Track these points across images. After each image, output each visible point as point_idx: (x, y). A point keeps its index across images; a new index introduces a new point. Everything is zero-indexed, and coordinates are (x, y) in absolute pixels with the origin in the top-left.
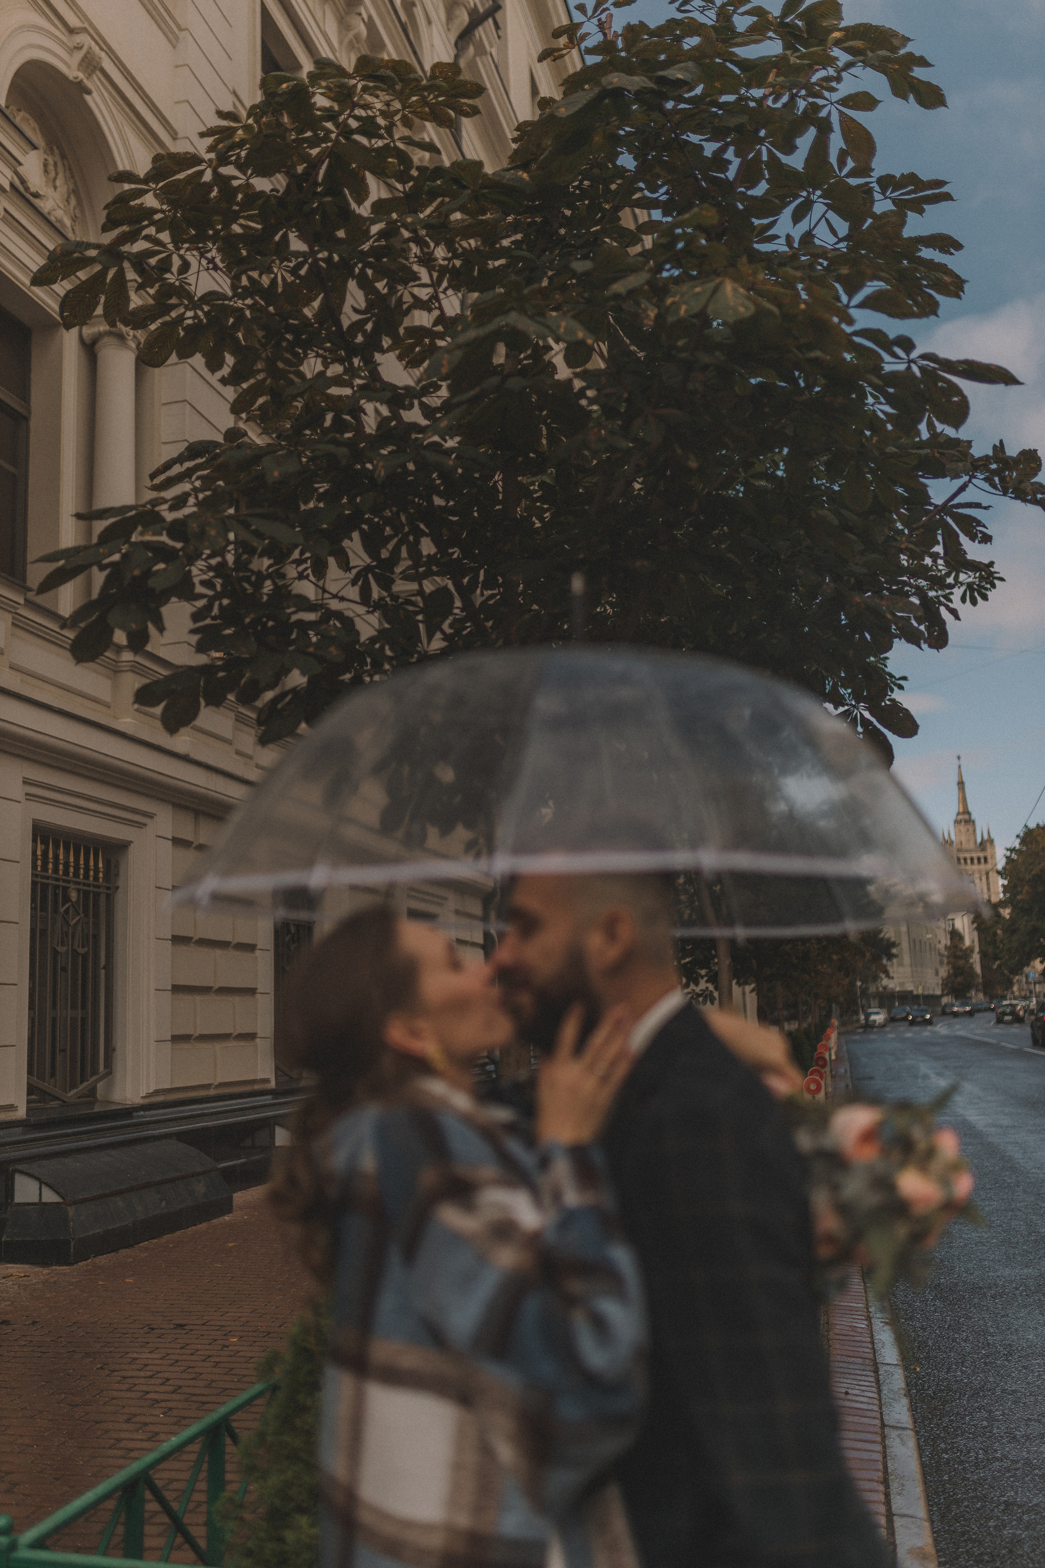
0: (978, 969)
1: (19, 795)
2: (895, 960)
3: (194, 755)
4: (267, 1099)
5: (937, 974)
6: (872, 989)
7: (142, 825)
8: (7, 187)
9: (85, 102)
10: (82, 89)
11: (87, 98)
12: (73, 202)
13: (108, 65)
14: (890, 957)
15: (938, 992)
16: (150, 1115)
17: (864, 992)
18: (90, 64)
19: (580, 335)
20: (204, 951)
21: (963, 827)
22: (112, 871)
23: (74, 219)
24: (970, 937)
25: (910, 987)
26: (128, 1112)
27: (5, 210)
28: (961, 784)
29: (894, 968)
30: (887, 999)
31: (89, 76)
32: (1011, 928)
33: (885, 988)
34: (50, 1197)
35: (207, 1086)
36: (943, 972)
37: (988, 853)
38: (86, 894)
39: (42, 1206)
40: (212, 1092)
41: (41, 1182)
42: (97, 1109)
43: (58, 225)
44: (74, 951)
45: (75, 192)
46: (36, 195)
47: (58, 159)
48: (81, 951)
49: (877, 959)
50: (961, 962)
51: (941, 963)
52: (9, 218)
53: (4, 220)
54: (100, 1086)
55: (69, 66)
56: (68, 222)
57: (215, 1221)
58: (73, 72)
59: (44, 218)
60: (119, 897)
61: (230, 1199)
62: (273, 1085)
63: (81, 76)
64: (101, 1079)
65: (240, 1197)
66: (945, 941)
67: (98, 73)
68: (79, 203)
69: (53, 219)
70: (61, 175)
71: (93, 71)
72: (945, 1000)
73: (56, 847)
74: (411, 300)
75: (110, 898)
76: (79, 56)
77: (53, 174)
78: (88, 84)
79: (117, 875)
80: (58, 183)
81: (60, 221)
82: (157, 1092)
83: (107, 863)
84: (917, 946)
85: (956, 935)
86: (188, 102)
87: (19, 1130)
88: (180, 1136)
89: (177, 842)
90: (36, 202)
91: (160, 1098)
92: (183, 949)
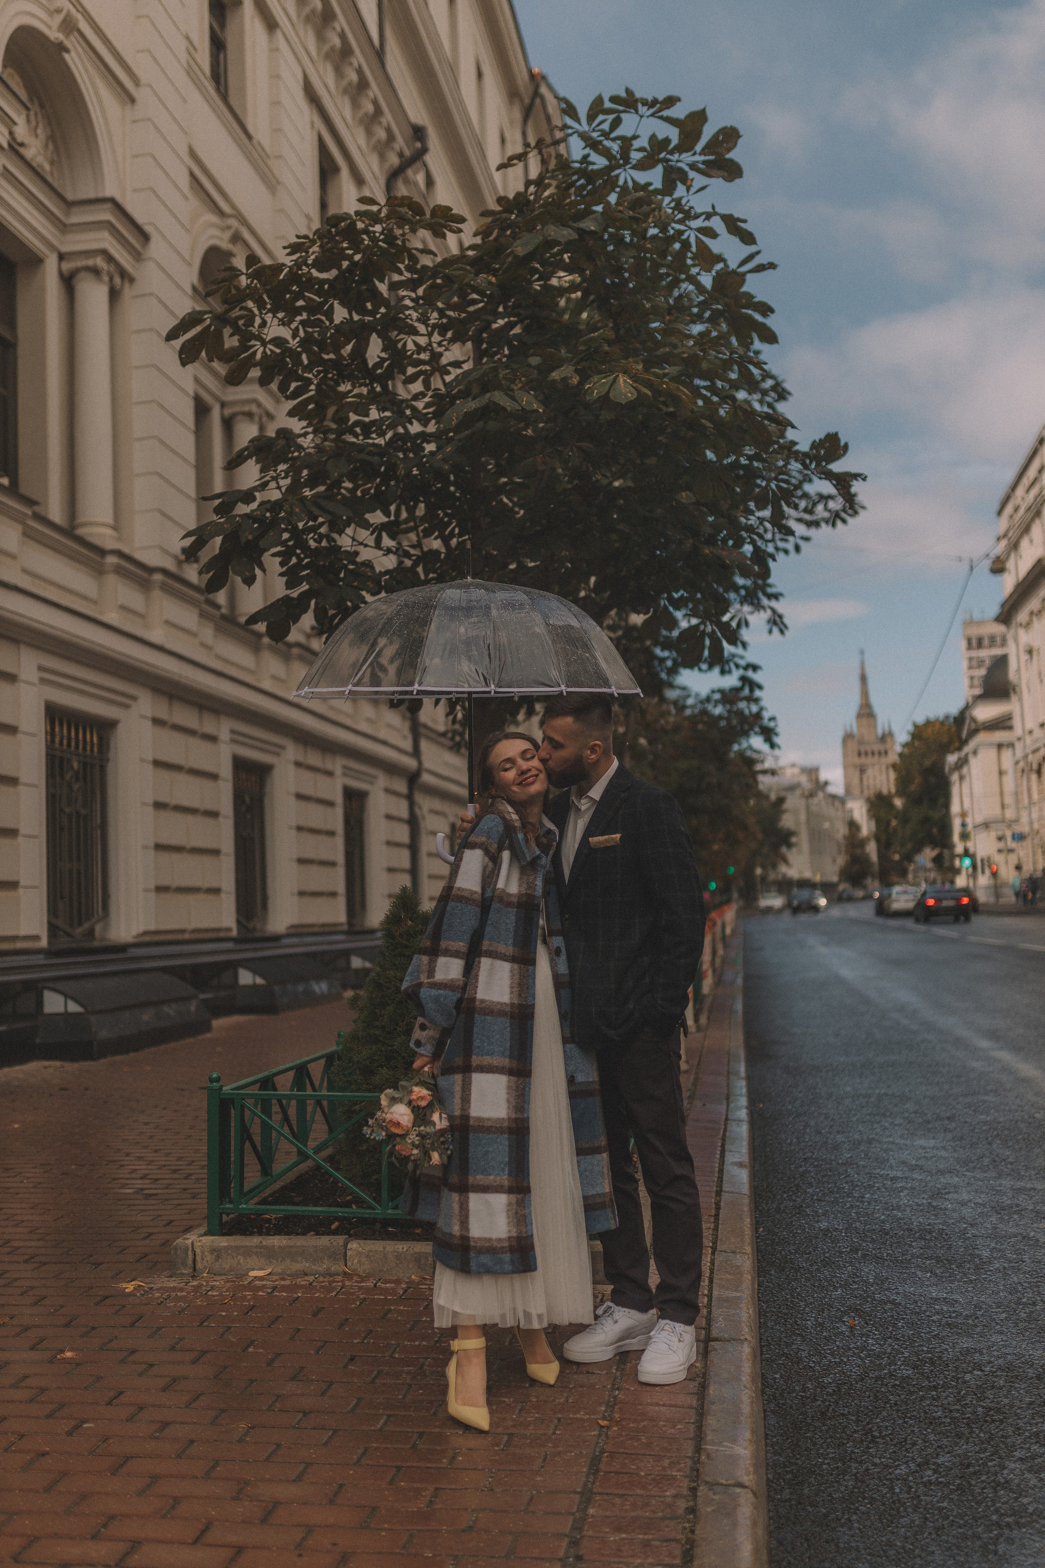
0: (874, 857)
1: (36, 681)
2: (794, 850)
3: (169, 646)
4: (230, 945)
5: (834, 861)
6: (772, 876)
7: (127, 707)
8: (5, 145)
9: (63, 60)
10: (61, 48)
11: (66, 56)
12: (51, 147)
13: (84, 26)
14: (790, 846)
15: (835, 879)
16: (140, 952)
17: (763, 878)
18: (69, 26)
19: (535, 406)
20: (179, 817)
21: (865, 721)
22: (104, 745)
23: (52, 163)
24: (866, 827)
25: (807, 874)
26: (122, 948)
27: (5, 168)
28: (863, 679)
29: (792, 855)
30: (785, 886)
31: (67, 36)
32: (904, 817)
33: (784, 875)
34: (74, 1007)
35: (183, 931)
36: (841, 860)
37: (888, 746)
38: (85, 765)
39: (67, 1015)
40: (187, 936)
41: (66, 996)
42: (96, 944)
43: (39, 169)
44: (78, 813)
45: (51, 138)
46: (22, 145)
47: (38, 110)
48: (83, 812)
49: (776, 847)
50: (858, 852)
51: (839, 852)
52: (7, 174)
53: (3, 175)
54: (98, 928)
55: (50, 27)
56: (47, 167)
57: (200, 1037)
58: (54, 35)
59: (27, 164)
60: (110, 767)
61: (209, 1022)
62: (234, 933)
63: (61, 37)
64: (99, 921)
65: (216, 1023)
66: (842, 831)
67: (76, 33)
68: (56, 149)
69: (34, 164)
70: (41, 126)
71: (71, 32)
72: (841, 887)
73: (61, 725)
74: (414, 348)
75: (103, 769)
76: (59, 18)
77: (34, 123)
78: (67, 43)
79: (108, 749)
80: (39, 131)
81: (41, 166)
82: (146, 933)
83: (100, 738)
84: (817, 836)
85: (853, 826)
86: (149, 51)
87: (41, 956)
88: (164, 970)
89: (157, 722)
90: (22, 150)
91: (147, 939)
92: (164, 814)
